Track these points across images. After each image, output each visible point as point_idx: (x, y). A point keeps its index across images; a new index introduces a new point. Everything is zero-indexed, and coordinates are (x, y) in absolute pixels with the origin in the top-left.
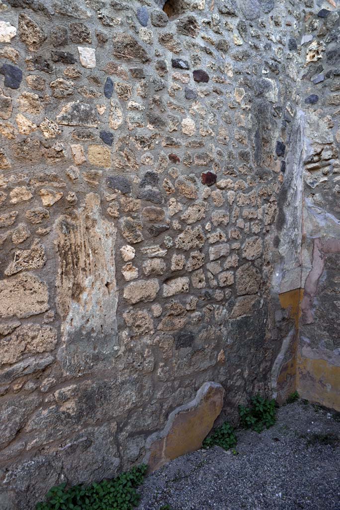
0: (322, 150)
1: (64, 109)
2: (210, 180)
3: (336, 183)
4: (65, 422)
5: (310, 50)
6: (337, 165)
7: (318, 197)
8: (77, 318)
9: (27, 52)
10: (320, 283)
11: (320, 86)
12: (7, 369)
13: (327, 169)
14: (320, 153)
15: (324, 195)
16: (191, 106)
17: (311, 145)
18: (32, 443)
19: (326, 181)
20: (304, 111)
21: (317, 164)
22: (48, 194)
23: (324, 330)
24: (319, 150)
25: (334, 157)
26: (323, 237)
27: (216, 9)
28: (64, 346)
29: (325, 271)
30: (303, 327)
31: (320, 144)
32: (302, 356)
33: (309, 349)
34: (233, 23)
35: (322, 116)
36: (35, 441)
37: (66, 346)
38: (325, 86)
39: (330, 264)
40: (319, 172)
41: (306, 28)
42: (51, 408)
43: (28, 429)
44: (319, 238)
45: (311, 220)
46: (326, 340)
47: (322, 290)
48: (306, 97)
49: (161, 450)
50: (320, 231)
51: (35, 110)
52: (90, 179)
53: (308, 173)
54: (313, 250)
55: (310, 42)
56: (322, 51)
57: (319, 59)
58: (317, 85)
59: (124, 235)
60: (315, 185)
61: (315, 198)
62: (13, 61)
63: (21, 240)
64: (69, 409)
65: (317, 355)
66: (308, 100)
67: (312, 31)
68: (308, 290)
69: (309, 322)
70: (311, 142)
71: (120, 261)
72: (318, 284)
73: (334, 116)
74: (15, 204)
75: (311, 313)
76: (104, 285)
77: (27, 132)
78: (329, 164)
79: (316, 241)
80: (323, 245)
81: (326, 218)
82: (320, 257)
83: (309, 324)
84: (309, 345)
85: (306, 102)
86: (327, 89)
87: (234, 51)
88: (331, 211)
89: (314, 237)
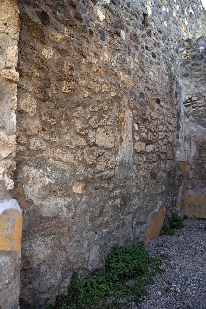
0: (192, 97)
1: (117, 55)
2: (158, 101)
3: (200, 111)
4: (117, 210)
5: (183, 54)
6: (200, 103)
7: (191, 118)
8: (121, 154)
9: (107, 26)
10: (195, 157)
11: (189, 69)
12: (100, 174)
13: (195, 105)
14: (191, 98)
15: (194, 117)
16: (151, 67)
17: (187, 94)
18: (106, 219)
19: (195, 110)
20: (182, 80)
21: (189, 103)
22: (113, 91)
23: (199, 180)
24: (190, 97)
25: (198, 100)
26: (196, 135)
27: (156, 29)
28: (117, 168)
29: (197, 151)
30: (187, 181)
31: (191, 94)
32: (188, 195)
33: (191, 191)
34: (161, 36)
35: (191, 82)
36: (106, 218)
37: (118, 168)
38: (192, 69)
39: (200, 148)
40: (191, 107)
41: (181, 45)
42: (112, 201)
43: (104, 211)
44: (194, 136)
45: (189, 128)
46: (200, 185)
47: (196, 161)
48: (183, 74)
49: (147, 233)
50: (193, 133)
51: (109, 52)
52: (125, 89)
53: (185, 108)
54: (191, 142)
55: (183, 51)
56: (189, 55)
57: (188, 58)
58: (188, 69)
59: (135, 118)
60: (189, 113)
61: (190, 118)
62: (103, 29)
63: (106, 110)
64: (118, 203)
65: (196, 193)
66: (184, 75)
67: (184, 46)
68: (189, 162)
69: (190, 178)
70: (186, 93)
71: (134, 130)
72: (194, 158)
73: (197, 82)
74: (103, 92)
75: (191, 173)
76: (129, 141)
77: (107, 61)
78: (196, 103)
79: (192, 138)
80: (195, 139)
81: (196, 127)
82: (195, 145)
83: (190, 179)
84: (191, 189)
85: (183, 76)
86: (193, 70)
87: (161, 48)
88: (199, 123)
89: (191, 136)
